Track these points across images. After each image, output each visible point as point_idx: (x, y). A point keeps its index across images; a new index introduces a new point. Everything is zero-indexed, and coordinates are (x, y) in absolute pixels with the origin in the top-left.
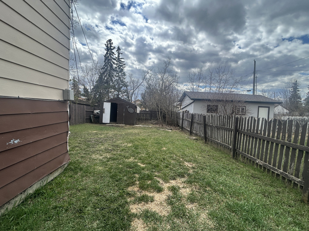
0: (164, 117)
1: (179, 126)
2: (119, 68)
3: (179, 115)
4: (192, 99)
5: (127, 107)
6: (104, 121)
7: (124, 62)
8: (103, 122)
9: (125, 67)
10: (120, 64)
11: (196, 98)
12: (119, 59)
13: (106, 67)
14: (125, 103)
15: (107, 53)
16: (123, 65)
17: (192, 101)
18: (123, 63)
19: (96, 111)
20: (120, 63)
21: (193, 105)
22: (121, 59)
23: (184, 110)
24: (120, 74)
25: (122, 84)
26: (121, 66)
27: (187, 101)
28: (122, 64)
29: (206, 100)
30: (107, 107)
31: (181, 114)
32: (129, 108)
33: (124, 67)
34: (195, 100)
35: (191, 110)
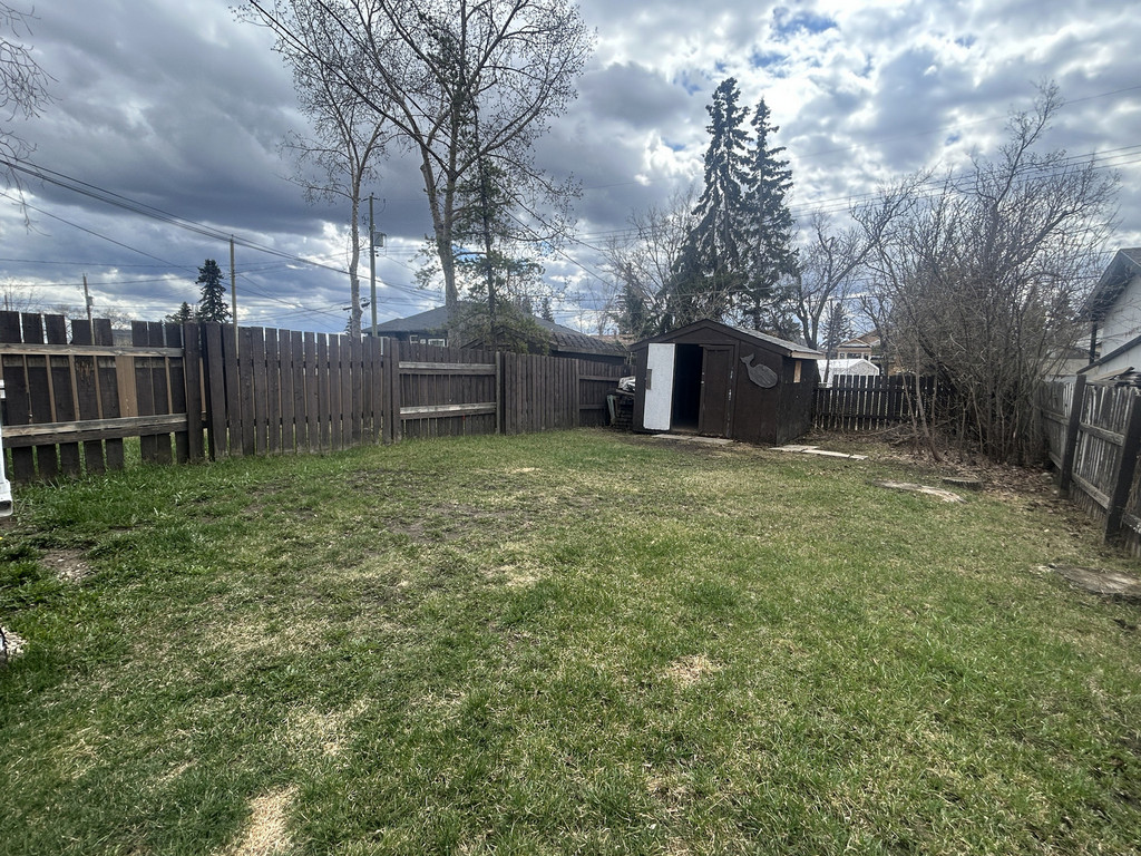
2: (764, 197)
5: (747, 360)
6: (650, 421)
7: (783, 164)
8: (646, 426)
9: (792, 184)
10: (769, 179)
12: (762, 155)
13: (711, 203)
14: (737, 343)
15: (715, 144)
16: (782, 179)
18: (781, 169)
19: (628, 382)
20: (770, 173)
22: (774, 151)
24: (767, 221)
25: (775, 265)
26: (773, 184)
28: (776, 178)
30: (662, 359)
31: (1069, 397)
32: (753, 363)
33: (785, 187)
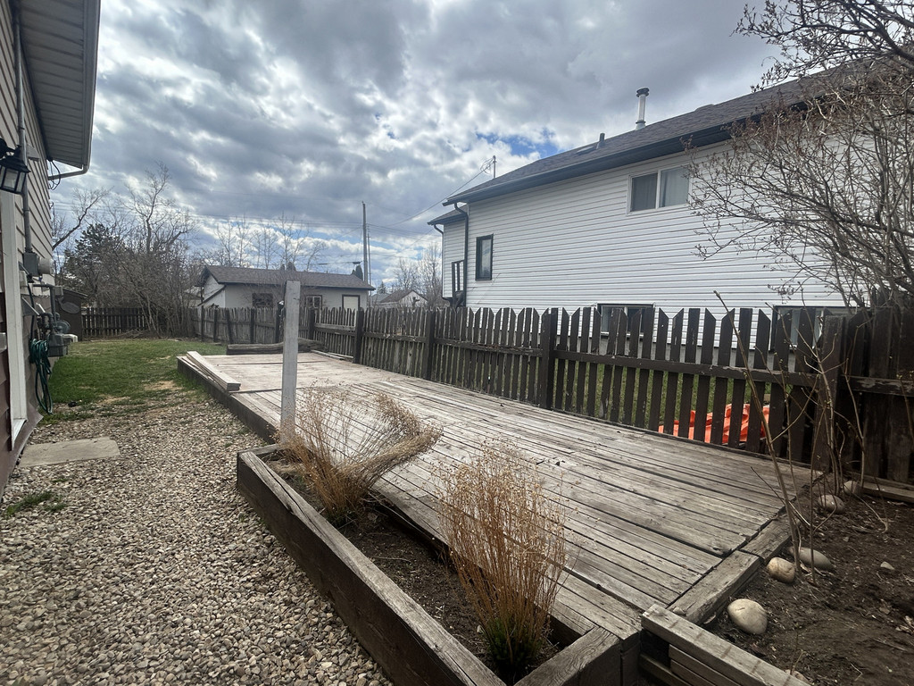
0: (162, 320)
1: (197, 336)
3: (197, 314)
4: (219, 283)
11: (228, 281)
17: (221, 286)
21: (223, 293)
23: (210, 303)
27: (213, 286)
29: (248, 284)
31: (200, 312)
34: (227, 286)
35: (221, 302)
